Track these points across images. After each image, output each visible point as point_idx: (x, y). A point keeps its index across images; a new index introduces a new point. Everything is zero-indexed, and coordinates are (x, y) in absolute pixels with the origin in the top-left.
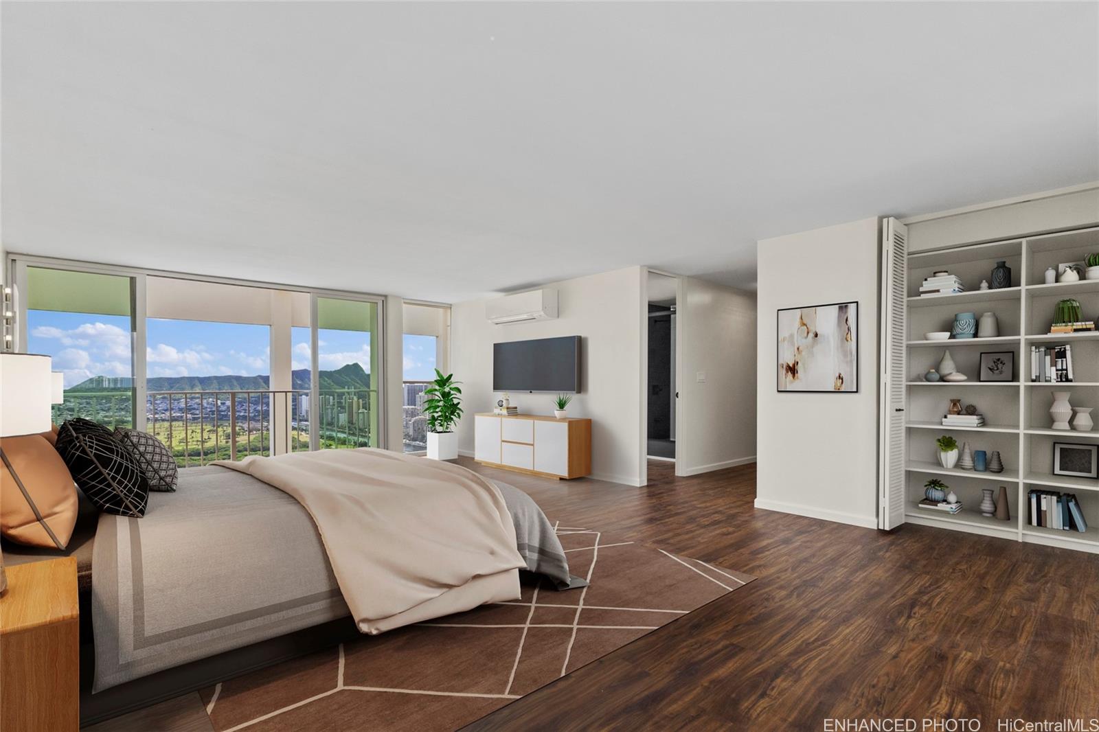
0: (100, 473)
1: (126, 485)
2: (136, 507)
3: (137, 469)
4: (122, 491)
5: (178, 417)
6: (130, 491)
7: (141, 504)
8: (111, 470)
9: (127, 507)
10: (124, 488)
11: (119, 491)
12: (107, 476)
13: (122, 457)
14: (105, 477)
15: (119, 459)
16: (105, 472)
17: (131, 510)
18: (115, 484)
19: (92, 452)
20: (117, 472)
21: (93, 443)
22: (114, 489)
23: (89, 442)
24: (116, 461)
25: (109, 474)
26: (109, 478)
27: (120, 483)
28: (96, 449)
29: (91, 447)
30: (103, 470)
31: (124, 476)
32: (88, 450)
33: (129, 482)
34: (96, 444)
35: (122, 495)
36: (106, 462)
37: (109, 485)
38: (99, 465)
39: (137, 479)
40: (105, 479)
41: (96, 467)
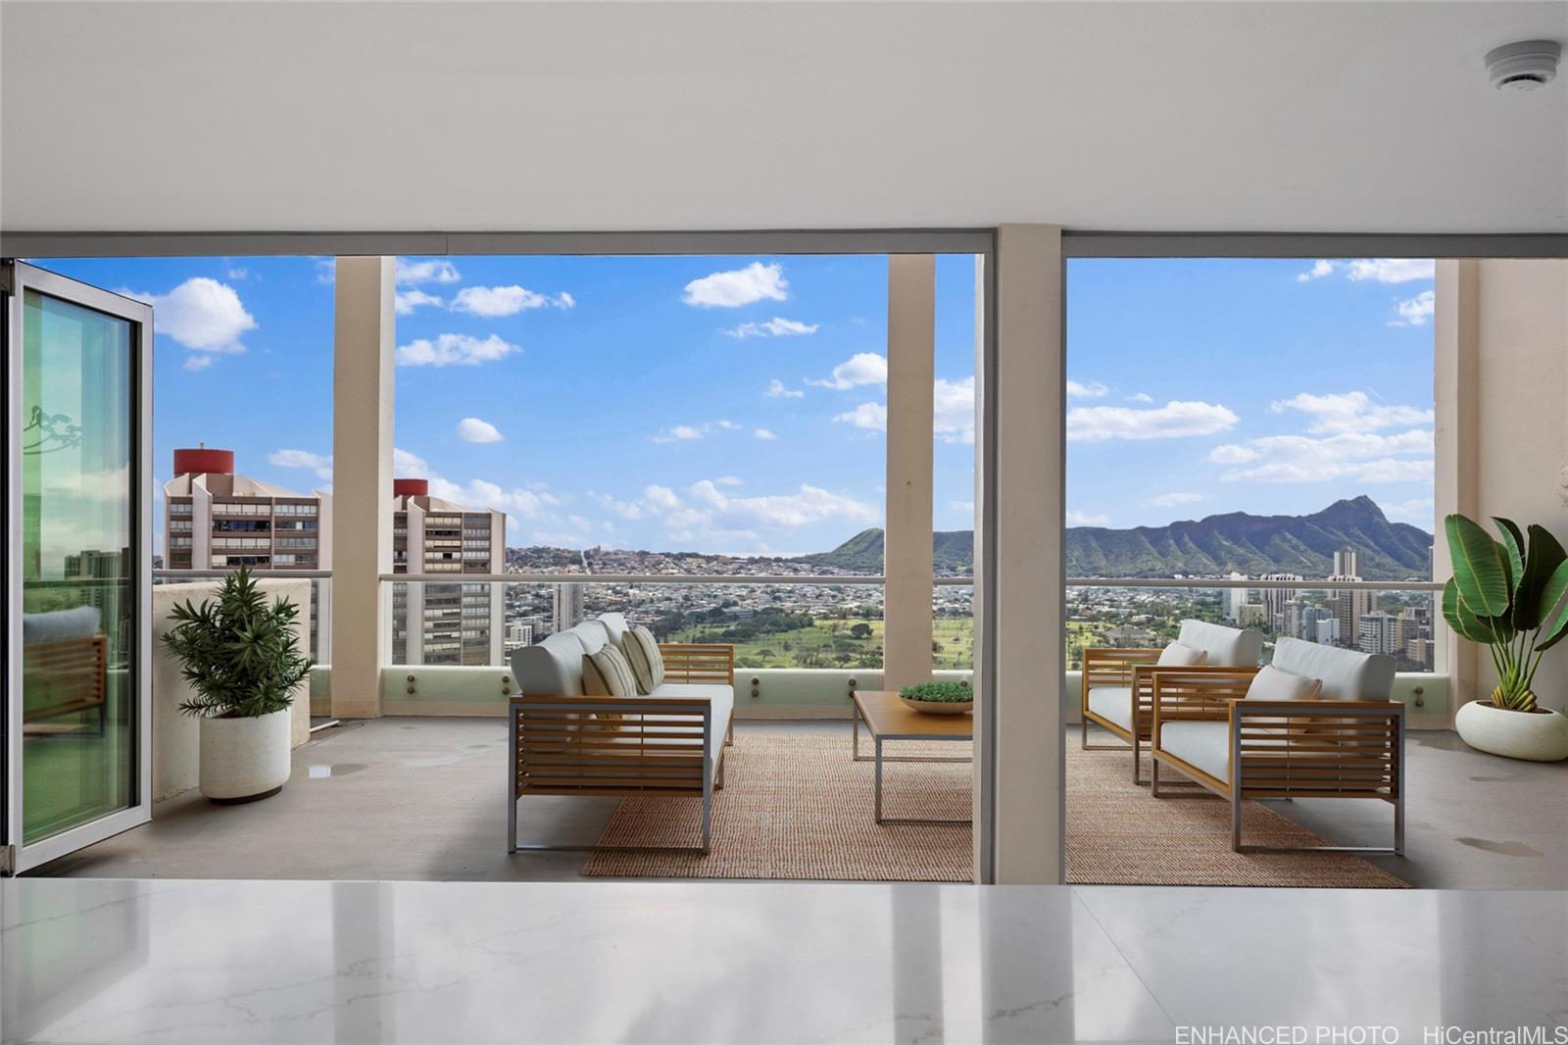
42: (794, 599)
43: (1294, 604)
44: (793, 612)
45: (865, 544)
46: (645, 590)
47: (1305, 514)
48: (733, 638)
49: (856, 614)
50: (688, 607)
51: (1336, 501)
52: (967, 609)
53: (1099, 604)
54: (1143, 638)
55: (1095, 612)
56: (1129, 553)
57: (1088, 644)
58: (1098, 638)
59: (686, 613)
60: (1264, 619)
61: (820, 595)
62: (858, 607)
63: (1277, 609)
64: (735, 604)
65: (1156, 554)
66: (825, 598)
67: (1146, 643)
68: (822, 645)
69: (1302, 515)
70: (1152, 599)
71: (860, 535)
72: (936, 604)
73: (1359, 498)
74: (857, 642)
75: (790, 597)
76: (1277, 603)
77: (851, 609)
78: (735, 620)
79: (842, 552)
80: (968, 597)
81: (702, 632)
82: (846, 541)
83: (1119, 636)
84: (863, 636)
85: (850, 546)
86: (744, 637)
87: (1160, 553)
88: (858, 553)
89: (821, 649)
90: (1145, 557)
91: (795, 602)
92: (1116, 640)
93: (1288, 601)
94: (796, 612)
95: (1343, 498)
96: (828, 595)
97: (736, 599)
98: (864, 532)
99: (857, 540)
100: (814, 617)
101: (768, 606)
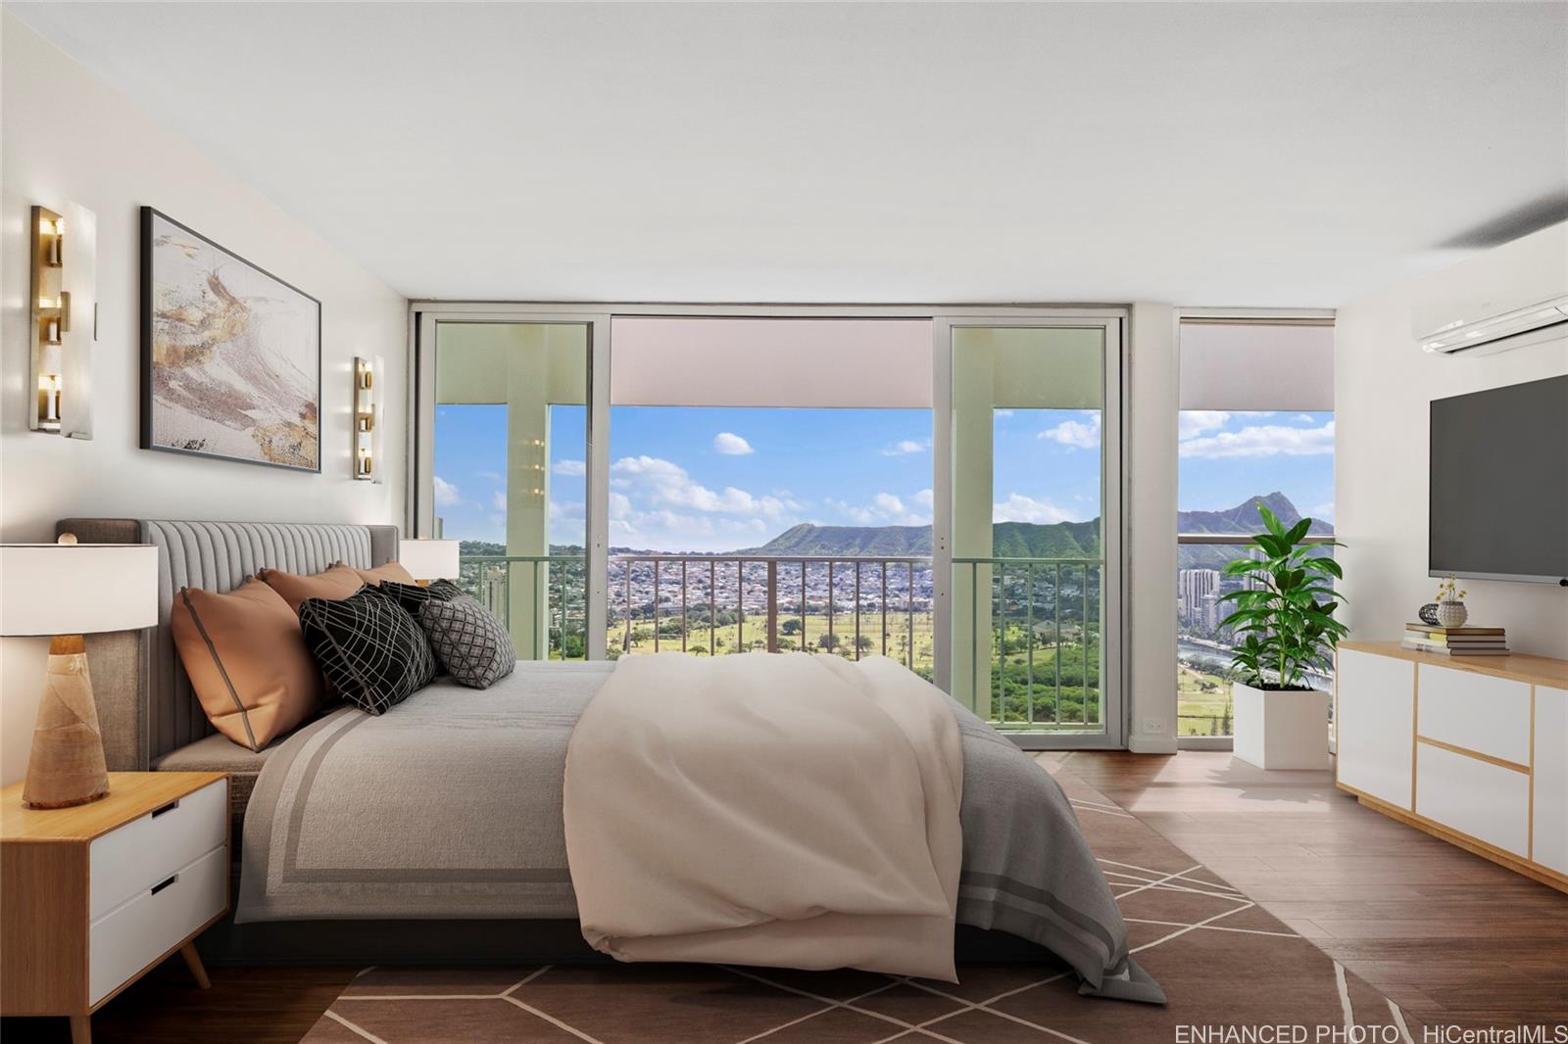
0: (334, 651)
1: (368, 670)
2: (375, 701)
3: (389, 650)
4: (362, 678)
5: (919, 603)
6: (373, 678)
7: (382, 698)
8: (348, 648)
9: (365, 700)
10: (365, 673)
11: (356, 675)
12: (342, 655)
13: (367, 632)
14: (340, 657)
15: (361, 634)
16: (340, 649)
17: (368, 704)
18: (352, 667)
19: (323, 622)
20: (356, 651)
21: (324, 610)
22: (351, 673)
23: (320, 608)
24: (355, 636)
25: (345, 653)
26: (345, 658)
27: (359, 666)
28: (328, 618)
29: (322, 616)
30: (337, 647)
31: (366, 657)
32: (318, 619)
33: (372, 665)
34: (329, 612)
35: (362, 683)
36: (342, 636)
37: (345, 668)
38: (333, 641)
39: (384, 663)
40: (340, 660)
41: (330, 643)
42: (725, 595)
43: (1212, 599)
44: (725, 608)
45: (796, 539)
46: (576, 586)
47: (1222, 510)
48: (664, 635)
49: (787, 610)
50: (620, 603)
51: (1251, 497)
52: (897, 605)
53: (1025, 598)
54: (1068, 632)
55: (1021, 607)
56: (1053, 549)
57: (1015, 638)
58: (1024, 632)
59: (618, 609)
60: (1183, 613)
61: (752, 591)
62: (790, 603)
63: (1196, 603)
64: (667, 600)
65: (1080, 549)
66: (757, 593)
67: (1070, 637)
68: (754, 641)
69: (1220, 511)
70: (1076, 594)
71: (791, 530)
72: (866, 599)
73: (1273, 494)
74: (788, 638)
75: (722, 593)
76: (1196, 598)
77: (783, 604)
78: (667, 616)
79: (773, 548)
80: (897, 592)
81: (635, 628)
82: (777, 536)
83: (1044, 631)
84: (794, 632)
85: (780, 542)
86: (677, 633)
87: (1085, 549)
88: (790, 548)
89: (754, 645)
90: (1069, 552)
91: (727, 598)
92: (1041, 634)
93: (1206, 595)
94: (729, 607)
95: (1258, 495)
96: (760, 590)
97: (668, 595)
98: (795, 527)
99: (787, 535)
100: (746, 613)
101: (700, 602)
